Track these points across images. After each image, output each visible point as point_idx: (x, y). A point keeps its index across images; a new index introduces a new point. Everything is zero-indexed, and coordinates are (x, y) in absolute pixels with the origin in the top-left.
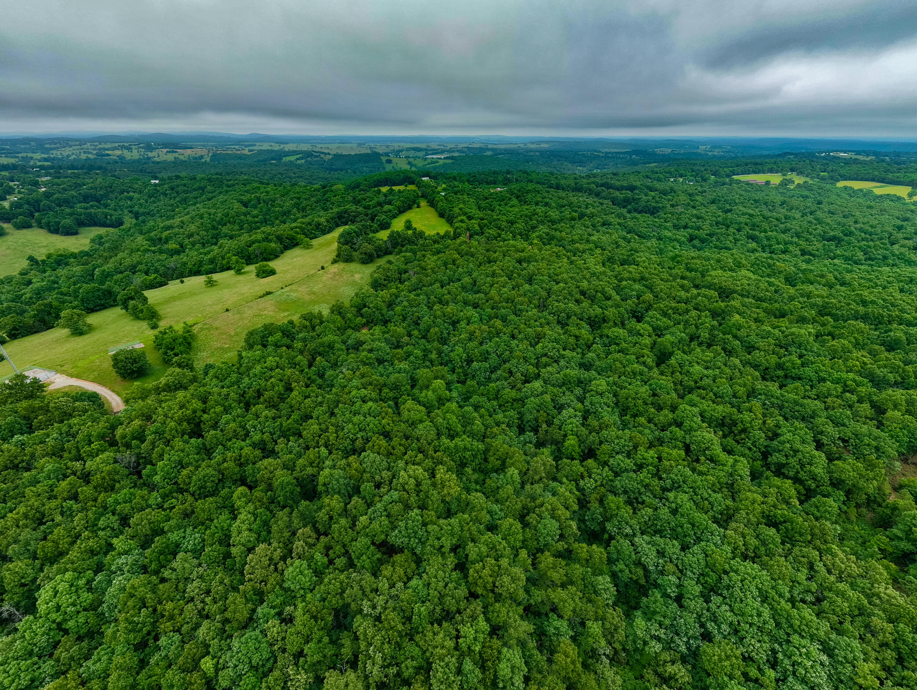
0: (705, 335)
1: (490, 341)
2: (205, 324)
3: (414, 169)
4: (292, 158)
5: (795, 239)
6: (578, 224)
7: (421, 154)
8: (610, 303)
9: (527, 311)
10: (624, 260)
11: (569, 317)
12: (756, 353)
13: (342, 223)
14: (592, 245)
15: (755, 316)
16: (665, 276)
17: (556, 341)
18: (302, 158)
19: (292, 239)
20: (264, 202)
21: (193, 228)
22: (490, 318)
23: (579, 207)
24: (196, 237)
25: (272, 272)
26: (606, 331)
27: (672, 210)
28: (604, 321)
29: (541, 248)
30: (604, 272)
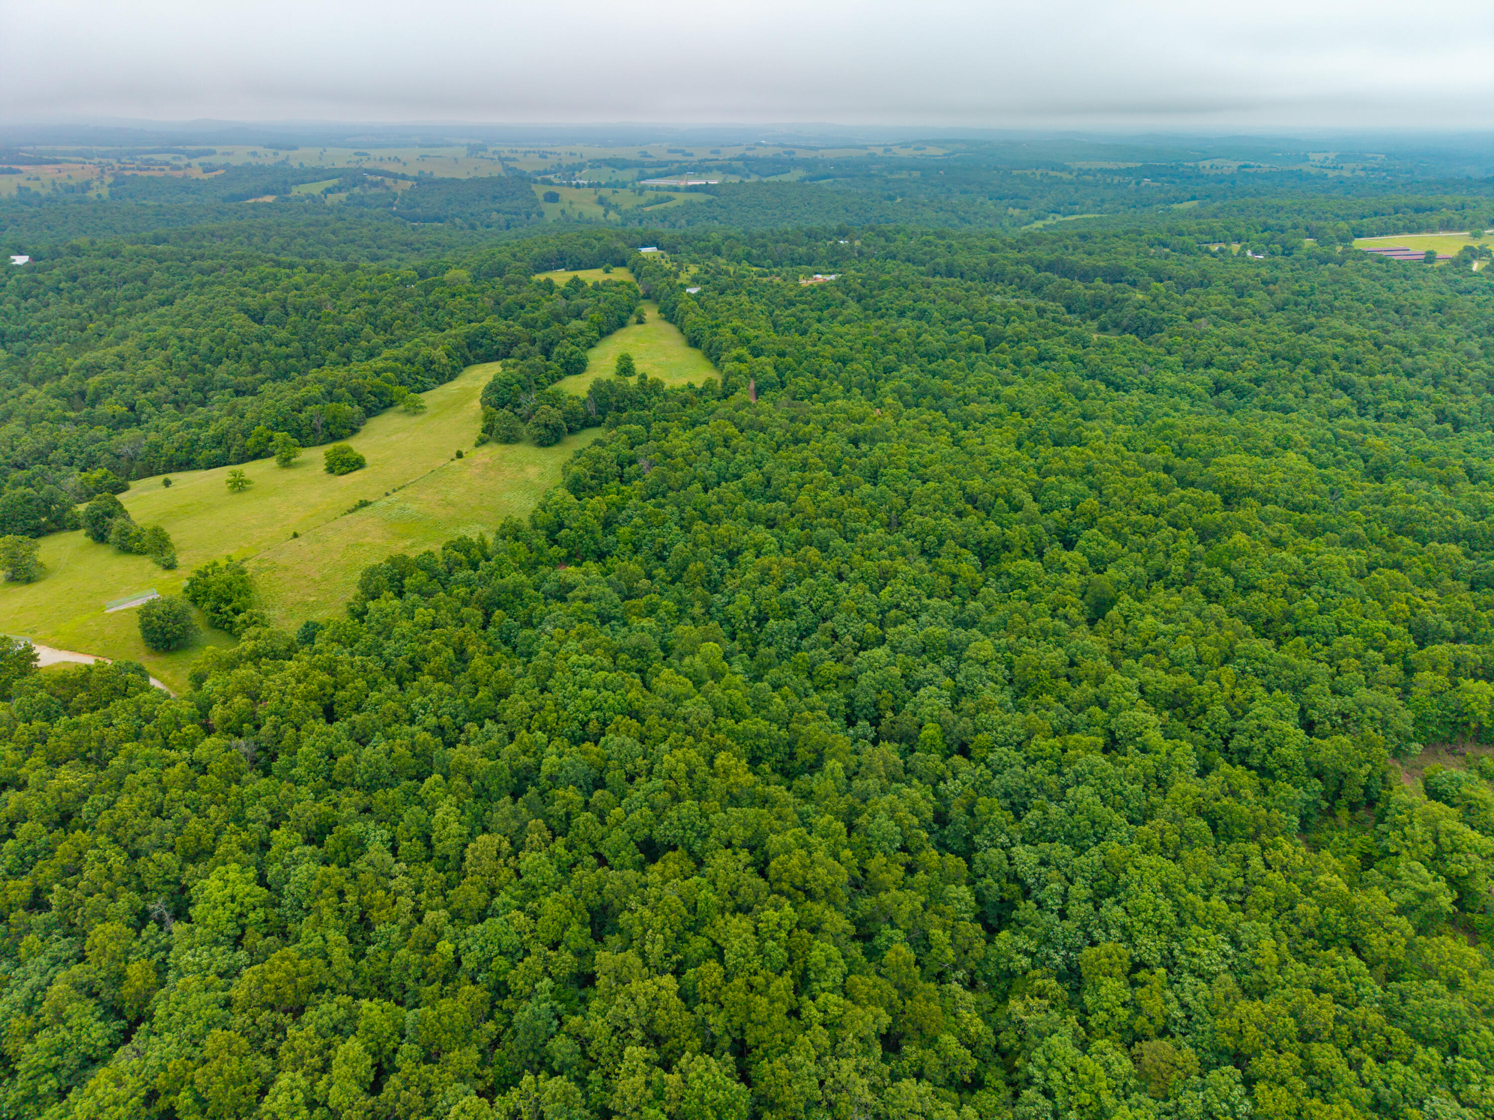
0: (1177, 568)
1: (799, 584)
2: (262, 560)
3: (613, 216)
4: (316, 189)
5: (1429, 390)
6: (981, 360)
7: (627, 175)
8: (1018, 516)
9: (866, 532)
10: (1062, 436)
11: (941, 543)
12: (1255, 596)
13: (477, 357)
14: (1002, 407)
15: (1275, 535)
16: (1131, 465)
17: (916, 582)
18: (340, 189)
19: (380, 394)
20: (297, 310)
21: (150, 369)
22: (798, 545)
23: (991, 321)
24: (163, 390)
25: (358, 464)
26: (1005, 566)
27: (1189, 327)
28: (1007, 548)
29: (901, 413)
30: (1017, 460)
